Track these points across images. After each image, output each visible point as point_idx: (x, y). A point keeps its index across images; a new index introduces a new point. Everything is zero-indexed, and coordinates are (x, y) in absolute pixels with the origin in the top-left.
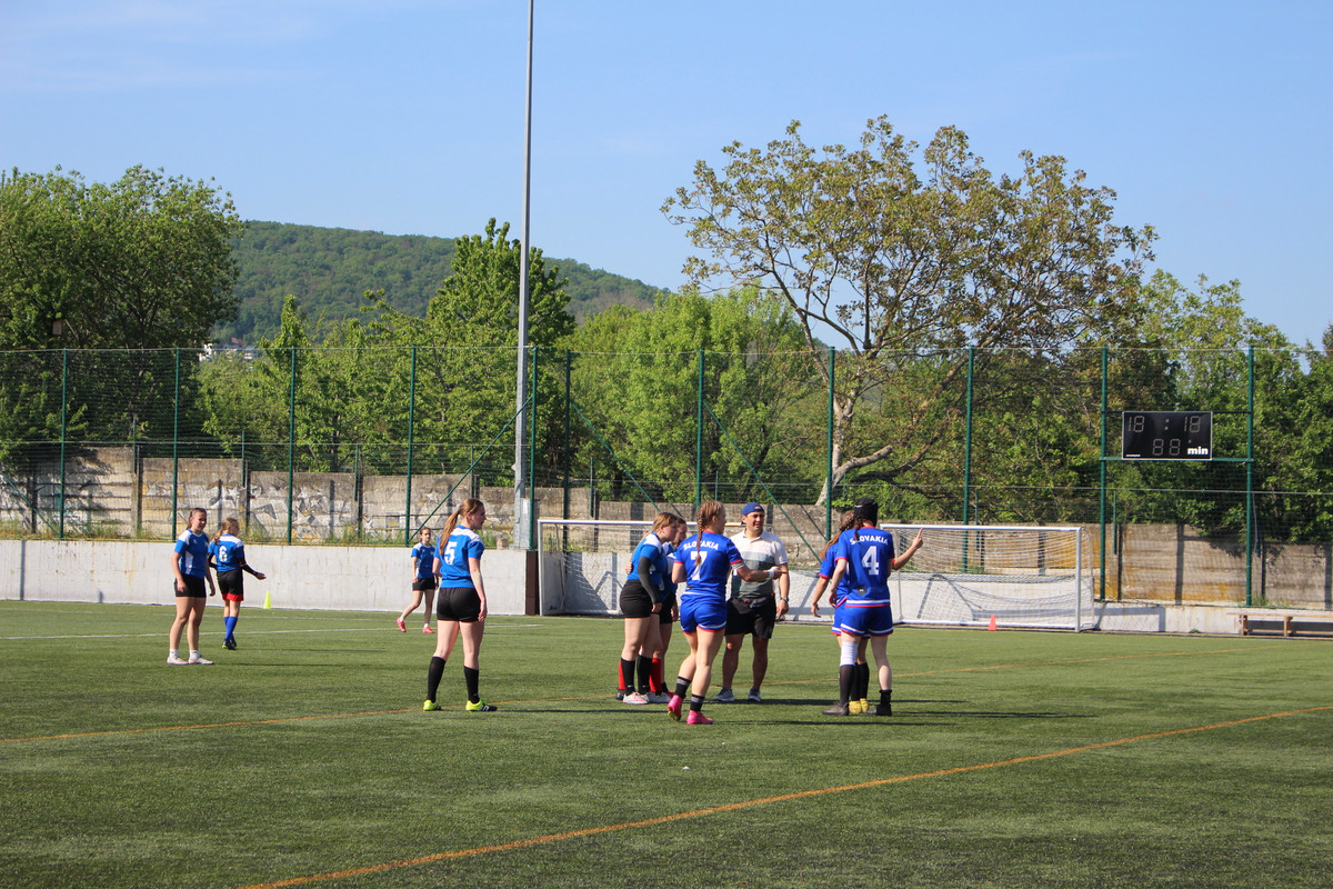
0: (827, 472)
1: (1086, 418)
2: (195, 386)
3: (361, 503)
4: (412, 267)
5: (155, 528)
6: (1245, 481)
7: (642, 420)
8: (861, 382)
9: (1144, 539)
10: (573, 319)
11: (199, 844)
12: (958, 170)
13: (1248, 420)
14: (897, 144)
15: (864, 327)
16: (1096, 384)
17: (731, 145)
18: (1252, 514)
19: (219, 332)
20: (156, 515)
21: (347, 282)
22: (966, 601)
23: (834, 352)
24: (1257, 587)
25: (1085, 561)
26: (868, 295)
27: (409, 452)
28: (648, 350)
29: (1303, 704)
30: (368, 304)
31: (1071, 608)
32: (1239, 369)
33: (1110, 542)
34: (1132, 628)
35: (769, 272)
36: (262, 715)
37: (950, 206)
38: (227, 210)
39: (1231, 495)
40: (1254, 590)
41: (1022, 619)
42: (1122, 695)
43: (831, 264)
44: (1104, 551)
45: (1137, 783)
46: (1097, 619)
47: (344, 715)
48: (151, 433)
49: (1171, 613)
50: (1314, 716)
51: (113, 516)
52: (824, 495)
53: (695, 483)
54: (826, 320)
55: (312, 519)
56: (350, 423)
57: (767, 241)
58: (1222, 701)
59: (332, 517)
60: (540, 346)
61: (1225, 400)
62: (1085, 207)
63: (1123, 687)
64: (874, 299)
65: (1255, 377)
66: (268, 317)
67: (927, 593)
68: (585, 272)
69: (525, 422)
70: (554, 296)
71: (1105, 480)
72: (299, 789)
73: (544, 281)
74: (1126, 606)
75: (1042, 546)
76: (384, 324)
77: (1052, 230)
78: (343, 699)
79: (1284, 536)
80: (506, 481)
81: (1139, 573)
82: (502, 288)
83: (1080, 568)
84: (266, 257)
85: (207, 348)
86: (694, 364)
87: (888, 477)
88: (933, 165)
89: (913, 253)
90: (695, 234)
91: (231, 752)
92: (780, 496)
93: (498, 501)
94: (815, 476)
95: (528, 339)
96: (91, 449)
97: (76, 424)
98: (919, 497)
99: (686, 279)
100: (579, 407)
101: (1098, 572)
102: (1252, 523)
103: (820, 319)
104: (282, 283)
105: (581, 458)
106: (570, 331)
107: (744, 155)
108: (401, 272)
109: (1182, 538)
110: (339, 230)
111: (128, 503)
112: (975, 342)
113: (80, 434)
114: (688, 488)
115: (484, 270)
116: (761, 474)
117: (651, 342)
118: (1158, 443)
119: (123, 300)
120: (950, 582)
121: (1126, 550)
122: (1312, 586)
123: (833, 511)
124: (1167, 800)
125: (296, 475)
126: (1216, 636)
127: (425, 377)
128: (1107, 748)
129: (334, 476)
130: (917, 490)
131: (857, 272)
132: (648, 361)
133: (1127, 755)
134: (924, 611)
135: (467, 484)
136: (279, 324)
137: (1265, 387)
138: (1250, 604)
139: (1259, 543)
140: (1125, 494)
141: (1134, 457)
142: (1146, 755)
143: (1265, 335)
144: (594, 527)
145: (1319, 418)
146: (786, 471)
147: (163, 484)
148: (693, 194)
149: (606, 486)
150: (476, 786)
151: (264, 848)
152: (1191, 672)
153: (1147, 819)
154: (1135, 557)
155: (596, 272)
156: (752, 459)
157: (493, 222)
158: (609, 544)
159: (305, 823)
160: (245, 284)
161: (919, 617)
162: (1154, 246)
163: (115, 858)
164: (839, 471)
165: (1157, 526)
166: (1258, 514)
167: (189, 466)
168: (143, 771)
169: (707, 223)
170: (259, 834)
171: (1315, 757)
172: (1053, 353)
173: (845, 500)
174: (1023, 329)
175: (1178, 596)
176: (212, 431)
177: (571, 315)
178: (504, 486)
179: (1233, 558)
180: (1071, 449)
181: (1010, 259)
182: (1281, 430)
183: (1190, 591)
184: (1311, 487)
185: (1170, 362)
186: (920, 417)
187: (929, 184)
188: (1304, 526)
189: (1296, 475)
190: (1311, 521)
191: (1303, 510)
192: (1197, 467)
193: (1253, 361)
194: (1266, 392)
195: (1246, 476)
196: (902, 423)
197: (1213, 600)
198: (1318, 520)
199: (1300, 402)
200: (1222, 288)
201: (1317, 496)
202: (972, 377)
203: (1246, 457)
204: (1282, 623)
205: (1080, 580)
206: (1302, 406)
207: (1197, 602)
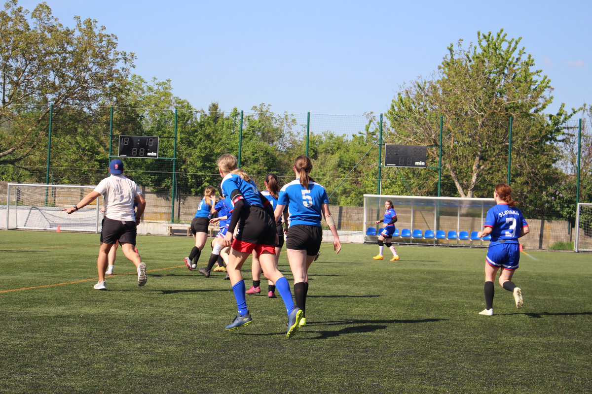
1: (103, 138)
6: (173, 168)
12: (47, 24)
13: (174, 141)
14: (20, 10)
15: (2, 93)
16: (108, 123)
18: (175, 182)
22: (47, 219)
24: (176, 215)
26: (4, 80)
31: (94, 223)
32: (171, 119)
37: (43, 40)
39: (166, 174)
40: (175, 215)
41: (72, 227)
61: (164, 132)
62: (104, 43)
64: (8, 80)
65: (177, 122)
67: (29, 215)
77: (89, 53)
79: (189, 193)
83: (99, 205)
87: (12, 163)
88: (35, 20)
89: (26, 61)
98: (28, 173)
102: (175, 187)
112: (53, 103)
118: (135, 150)
120: (40, 210)
126: (158, 236)
130: (26, 169)
134: (27, 223)
137: (182, 126)
138: (173, 222)
139: (177, 196)
141: (124, 156)
143: (182, 104)
145: (204, 141)
161: (25, 226)
162: (135, 62)
166: (178, 183)
172: (89, 108)
174: (76, 97)
179: (166, 202)
180: (96, 152)
181: (71, 65)
182: (188, 146)
183: (147, 216)
184: (200, 171)
185: (140, 115)
186: (28, 135)
187: (34, 29)
188: (197, 188)
189: (194, 166)
190: (200, 186)
191: (197, 181)
192: (151, 161)
193: (177, 115)
194: (182, 128)
195: (173, 166)
196: (20, 138)
197: (157, 220)
198: (203, 186)
199: (196, 133)
200: (163, 83)
201: (202, 175)
202: (52, 118)
203: (173, 157)
204: (187, 230)
205: (98, 210)
206: (197, 135)
207: (150, 221)
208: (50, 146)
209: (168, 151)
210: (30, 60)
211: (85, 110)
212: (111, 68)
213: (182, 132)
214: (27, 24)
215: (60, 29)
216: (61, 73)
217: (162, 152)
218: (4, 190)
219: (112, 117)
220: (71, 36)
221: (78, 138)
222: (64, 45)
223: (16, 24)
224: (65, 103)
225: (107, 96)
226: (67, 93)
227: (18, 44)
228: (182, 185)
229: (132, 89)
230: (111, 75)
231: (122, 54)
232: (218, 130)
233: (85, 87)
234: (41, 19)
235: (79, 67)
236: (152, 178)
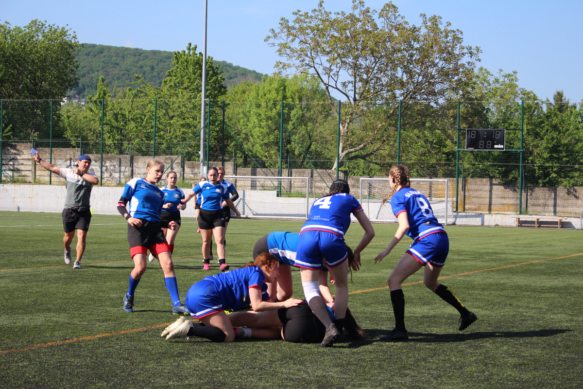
0: (337, 155)
1: (450, 132)
2: (59, 116)
3: (132, 168)
4: (155, 64)
5: (42, 178)
6: (520, 160)
7: (256, 132)
8: (352, 116)
9: (476, 184)
10: (226, 87)
11: (62, 318)
12: (394, 22)
13: (521, 133)
14: (368, 11)
15: (353, 91)
16: (454, 117)
17: (296, 11)
18: (522, 174)
19: (70, 93)
20: (43, 173)
21: (126, 70)
23: (340, 102)
24: (524, 206)
25: (450, 194)
26: (355, 78)
27: (154, 146)
28: (258, 101)
29: (544, 257)
30: (135, 80)
31: (443, 215)
32: (517, 111)
33: (460, 186)
34: (469, 224)
35: (312, 67)
36: (89, 261)
37: (391, 38)
38: (73, 39)
39: (513, 165)
40: (523, 206)
42: (466, 253)
43: (339, 63)
44: (458, 190)
45: (473, 292)
46: (454, 219)
47: (126, 261)
48: (39, 137)
49: (487, 217)
50: (549, 262)
51: (24, 173)
52: (335, 165)
53: (279, 160)
54: (337, 88)
55: (111, 175)
56: (128, 133)
57: (311, 53)
58: (509, 255)
59: (120, 174)
60: (211, 99)
61: (510, 124)
62: (449, 38)
63: (466, 249)
64: (358, 79)
65: (524, 114)
66: (91, 86)
67: (380, 208)
68: (231, 67)
69: (205, 133)
70: (218, 77)
71: (458, 159)
72: (106, 294)
73: (213, 70)
74: (467, 214)
75: (430, 188)
76: (142, 90)
77: (436, 49)
78: (125, 254)
79: (536, 184)
80: (197, 159)
81: (472, 199)
82: (194, 74)
83: (447, 198)
84: (90, 59)
85: (65, 99)
86: (278, 107)
87: (364, 157)
88: (382, 19)
89: (375, 59)
90: (279, 51)
91: (76, 278)
92: (316, 166)
93: (193, 167)
94: (331, 156)
95: (206, 97)
96: (14, 144)
97: (7, 132)
98: (378, 167)
99: (276, 70)
100: (228, 126)
101: (455, 199)
102: (522, 178)
103: (334, 88)
104: (98, 71)
105: (229, 149)
106: (224, 93)
107: (302, 15)
108: (150, 67)
109: (491, 184)
110: (122, 48)
111: (30, 168)
112: (402, 98)
113: (8, 137)
114: (276, 162)
115: (187, 66)
116: (309, 156)
117: (260, 98)
118: (482, 143)
119: (27, 78)
121: (468, 190)
122: (548, 205)
123: (340, 172)
124: (486, 299)
125: (104, 155)
126: (506, 227)
127: (161, 113)
128: (460, 276)
129: (121, 156)
130: (376, 163)
131: (350, 67)
132: (259, 106)
133: (468, 279)
134: (379, 216)
135: (179, 160)
136: (96, 89)
137: (528, 118)
138: (521, 213)
139: (525, 187)
140: (467, 166)
141: (471, 149)
142: (476, 279)
143: (527, 95)
144: (235, 179)
145: (551, 132)
146: (319, 154)
147: (45, 159)
148: (279, 33)
149: (240, 161)
150: (184, 293)
151: (91, 320)
152: (495, 243)
153: (477, 308)
154: (471, 193)
155: (235, 67)
156: (304, 150)
157: (190, 44)
158: (241, 186)
159: (109, 309)
160: (81, 71)
161: (377, 218)
162: (480, 56)
163: (25, 325)
164: (342, 155)
165: (480, 179)
166: (525, 174)
167: (57, 151)
168: (37, 286)
169: (284, 46)
170: (89, 314)
171: (550, 280)
172: (436, 103)
173: (345, 168)
174: (423, 93)
175: (490, 210)
176: (68, 136)
177: (225, 86)
178: (195, 161)
179: (513, 193)
180: (443, 145)
181: (418, 61)
182: (534, 137)
183: (495, 207)
184: (548, 162)
185: (486, 108)
186: (378, 131)
187: (382, 28)
188: (544, 179)
189: (541, 157)
190: (547, 177)
191: (544, 172)
192: (498, 153)
193: (523, 107)
194: (529, 120)
195: (520, 157)
196: (370, 134)
197: (505, 212)
198: (551, 177)
199: (543, 125)
200: (509, 75)
201: (550, 166)
202: (401, 114)
203: (519, 149)
204: (535, 221)
205: (447, 202)
206: (544, 126)
207: (498, 212)
208: (400, 140)
209: (515, 143)
210: (379, 58)
211: (432, 104)
212: (457, 63)
213: (528, 124)
214: (375, 24)
215: (406, 26)
216: (408, 69)
217: (509, 145)
218: (356, 184)
219: (459, 111)
220: (418, 33)
221: (426, 132)
222: (411, 42)
223: (364, 24)
224: (413, 98)
225: (453, 90)
226: (414, 88)
227: (367, 43)
228: (530, 176)
229: (478, 82)
230: (457, 70)
231: (467, 48)
232: (564, 120)
233: (431, 82)
234: (388, 18)
235: (426, 63)
236: (499, 170)
